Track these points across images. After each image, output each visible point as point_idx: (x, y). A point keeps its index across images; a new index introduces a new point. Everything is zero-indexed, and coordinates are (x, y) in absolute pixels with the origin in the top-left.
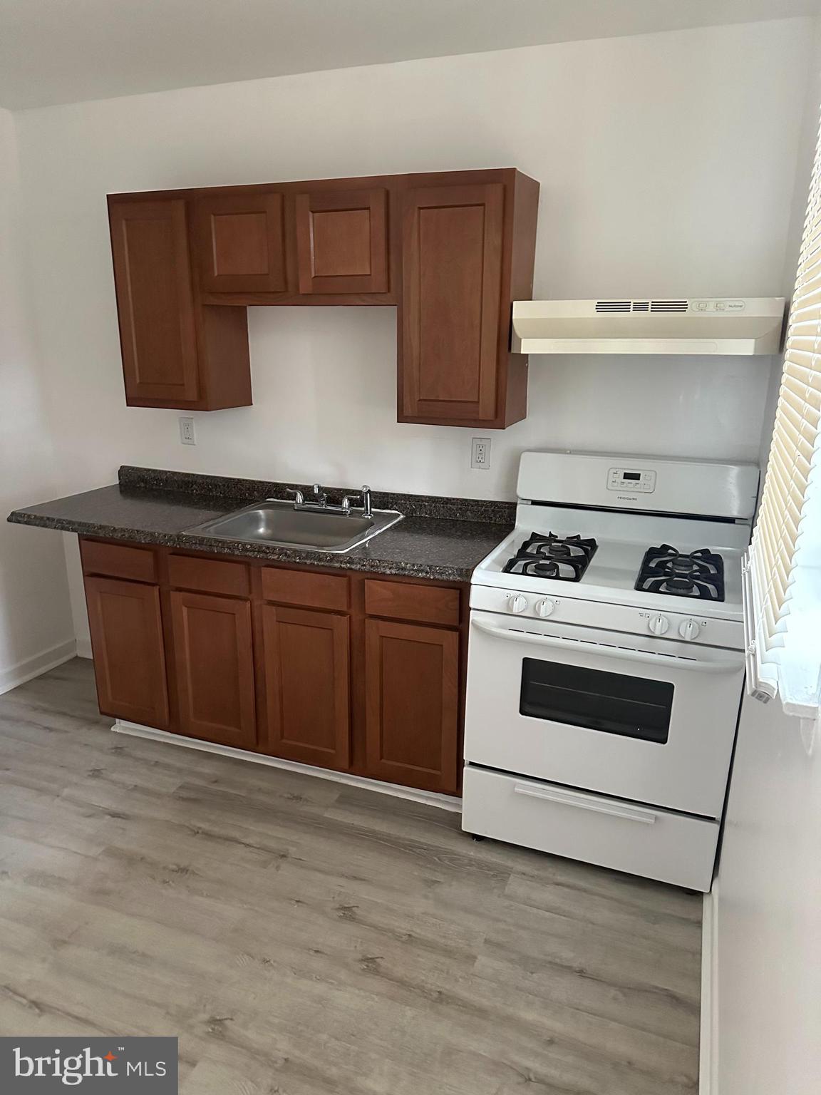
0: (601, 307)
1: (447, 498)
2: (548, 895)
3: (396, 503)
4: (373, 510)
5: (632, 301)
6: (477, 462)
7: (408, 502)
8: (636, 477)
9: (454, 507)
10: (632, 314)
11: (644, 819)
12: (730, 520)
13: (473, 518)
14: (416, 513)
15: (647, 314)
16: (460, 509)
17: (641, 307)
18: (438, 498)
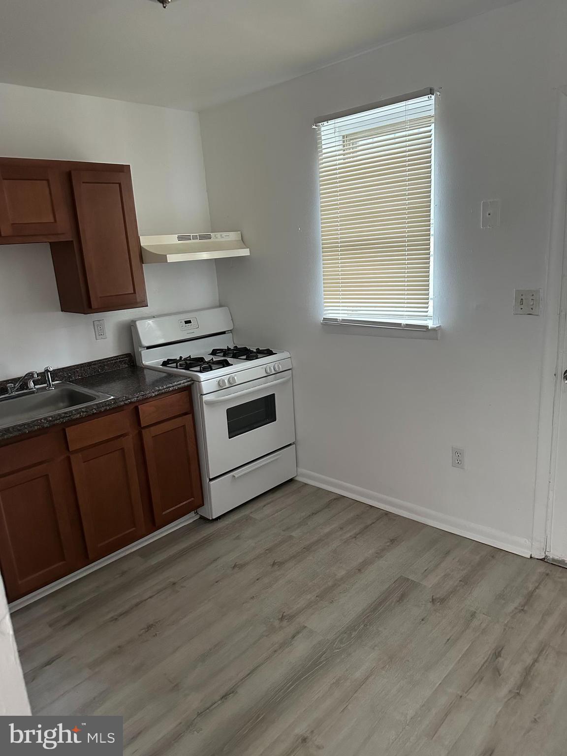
0: (180, 238)
1: (88, 363)
2: (268, 510)
3: (56, 376)
4: (53, 383)
5: (192, 235)
6: (99, 335)
7: (65, 373)
8: (189, 322)
9: (96, 366)
10: (192, 241)
11: (275, 458)
12: (224, 333)
13: (109, 369)
14: (72, 378)
15: (198, 241)
16: (100, 366)
17: (195, 238)
18: (82, 364)
